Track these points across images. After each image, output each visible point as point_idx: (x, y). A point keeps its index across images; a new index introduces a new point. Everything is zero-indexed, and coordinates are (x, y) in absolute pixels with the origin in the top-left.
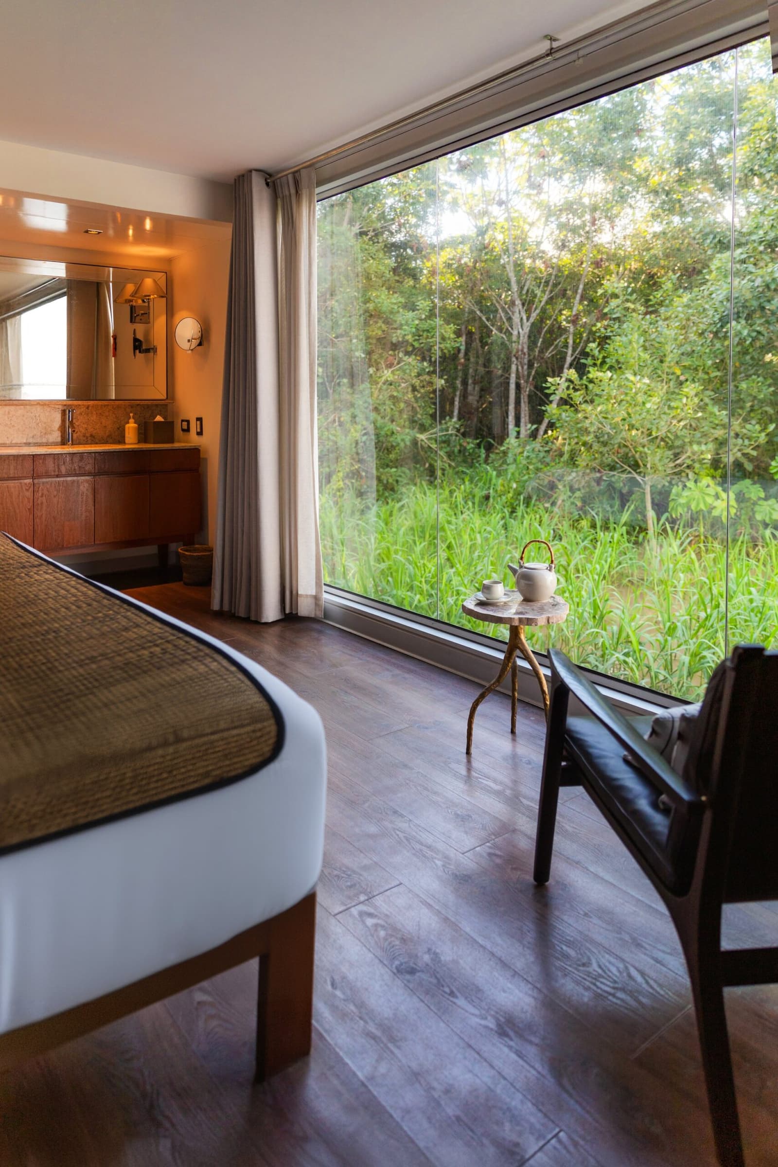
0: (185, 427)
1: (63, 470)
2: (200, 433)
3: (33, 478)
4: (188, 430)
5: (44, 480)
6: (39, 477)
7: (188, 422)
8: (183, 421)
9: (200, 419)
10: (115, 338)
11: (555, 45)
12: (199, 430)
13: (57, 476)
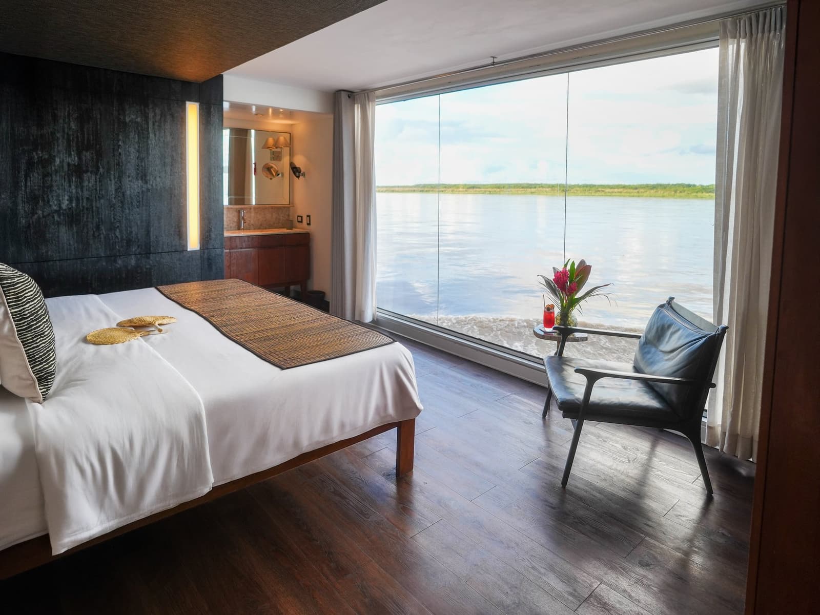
0: (300, 220)
1: (244, 244)
2: (309, 224)
3: (230, 250)
4: (302, 222)
5: (236, 250)
6: (233, 249)
7: (302, 217)
8: (298, 216)
9: (309, 216)
10: (255, 164)
11: (496, 60)
12: (308, 222)
13: (241, 248)
